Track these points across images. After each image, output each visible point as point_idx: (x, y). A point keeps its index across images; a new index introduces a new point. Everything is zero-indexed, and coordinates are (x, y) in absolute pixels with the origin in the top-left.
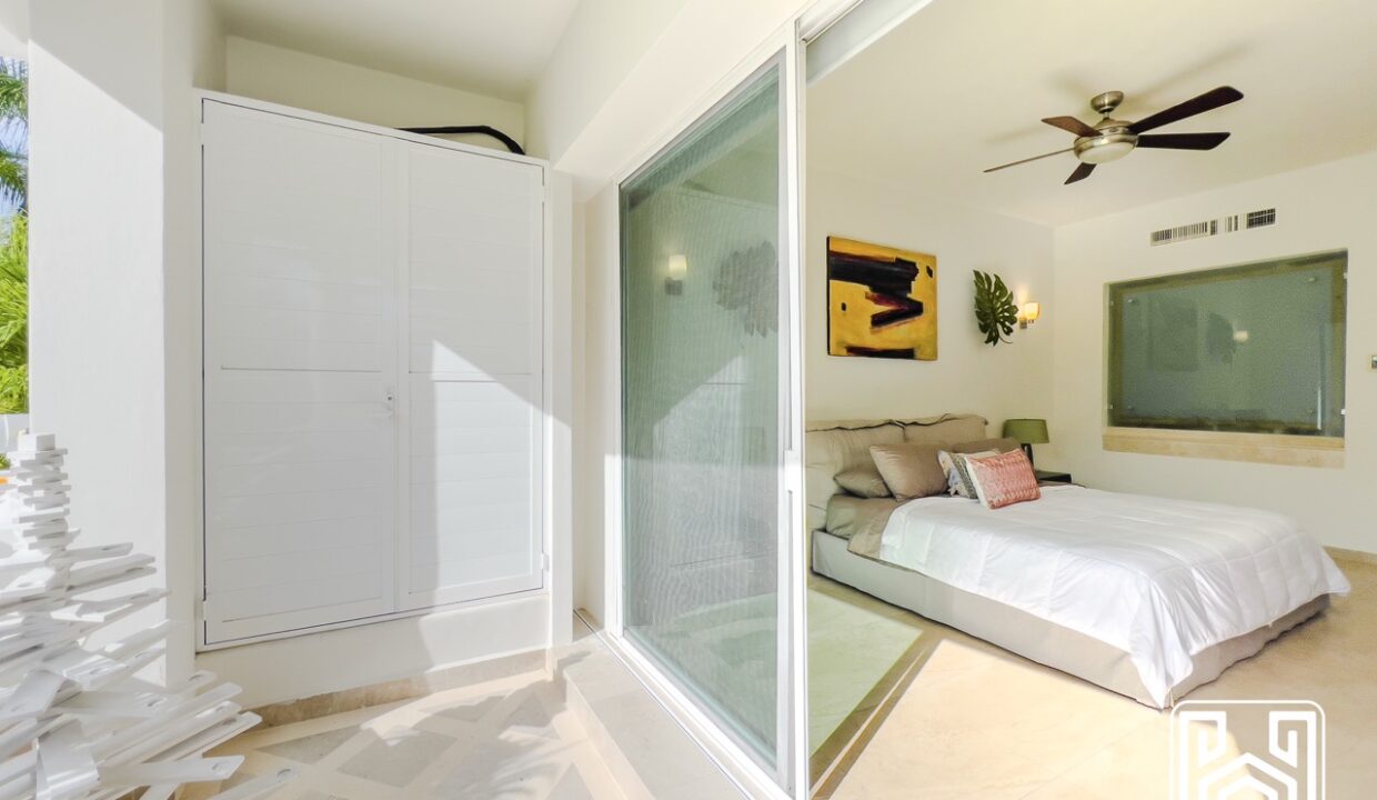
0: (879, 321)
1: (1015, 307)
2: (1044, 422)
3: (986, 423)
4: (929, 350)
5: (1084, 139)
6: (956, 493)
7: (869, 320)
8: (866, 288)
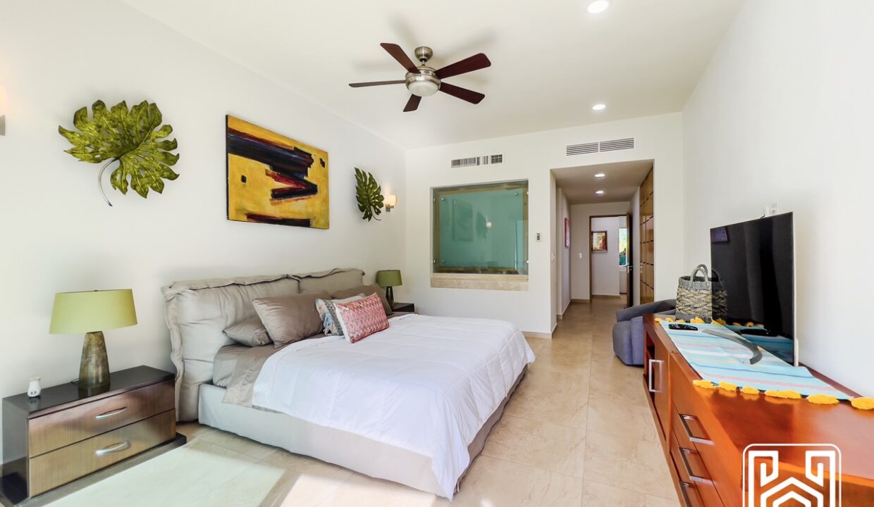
0: (278, 195)
1: (382, 196)
2: (399, 271)
3: (363, 274)
4: (322, 221)
5: (411, 74)
6: (329, 332)
7: (270, 193)
8: (267, 167)
